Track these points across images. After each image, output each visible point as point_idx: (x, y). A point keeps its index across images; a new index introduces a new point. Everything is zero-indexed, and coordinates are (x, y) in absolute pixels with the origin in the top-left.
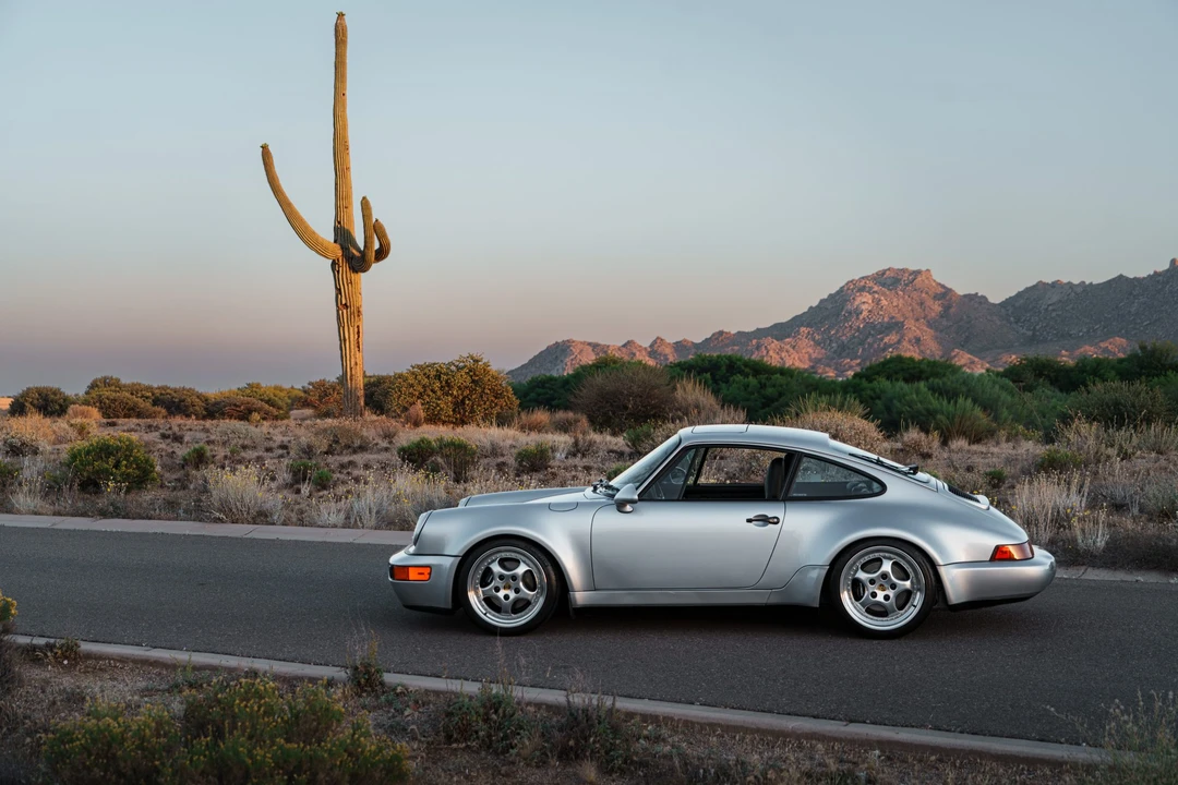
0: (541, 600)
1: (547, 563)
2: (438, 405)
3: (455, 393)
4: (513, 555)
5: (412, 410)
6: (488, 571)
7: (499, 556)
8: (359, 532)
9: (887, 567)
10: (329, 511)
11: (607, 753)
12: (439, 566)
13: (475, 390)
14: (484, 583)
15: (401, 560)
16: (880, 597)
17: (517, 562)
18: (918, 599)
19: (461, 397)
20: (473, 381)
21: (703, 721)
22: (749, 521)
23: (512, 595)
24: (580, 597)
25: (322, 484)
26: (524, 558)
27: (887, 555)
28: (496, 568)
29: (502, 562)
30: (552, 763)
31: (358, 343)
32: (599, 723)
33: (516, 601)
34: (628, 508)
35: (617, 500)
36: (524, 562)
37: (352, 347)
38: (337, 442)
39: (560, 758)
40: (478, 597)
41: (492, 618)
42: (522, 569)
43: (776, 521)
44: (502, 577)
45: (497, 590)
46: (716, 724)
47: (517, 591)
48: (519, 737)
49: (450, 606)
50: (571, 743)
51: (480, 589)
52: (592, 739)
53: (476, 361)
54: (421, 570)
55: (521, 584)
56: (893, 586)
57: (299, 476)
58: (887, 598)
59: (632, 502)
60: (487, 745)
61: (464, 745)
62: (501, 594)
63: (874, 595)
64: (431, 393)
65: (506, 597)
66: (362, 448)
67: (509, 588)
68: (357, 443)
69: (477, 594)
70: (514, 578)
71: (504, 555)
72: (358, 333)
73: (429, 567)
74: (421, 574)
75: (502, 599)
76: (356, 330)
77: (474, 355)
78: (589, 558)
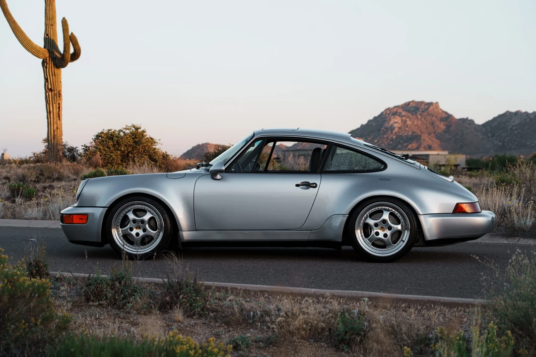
0: (161, 234)
1: (165, 212)
2: (111, 156)
3: (122, 149)
4: (143, 207)
5: (94, 159)
6: (126, 218)
7: (133, 207)
9: (386, 216)
10: (34, 212)
11: (191, 305)
12: (93, 214)
13: (136, 147)
14: (123, 225)
15: (69, 211)
16: (381, 236)
17: (145, 212)
18: (406, 236)
19: (126, 152)
20: (135, 142)
21: (255, 290)
22: (297, 185)
23: (141, 233)
24: (186, 235)
25: (29, 196)
26: (149, 209)
27: (387, 208)
28: (131, 216)
29: (135, 212)
30: (155, 312)
31: (59, 114)
32: (187, 287)
33: (143, 238)
34: (218, 177)
35: (212, 171)
36: (150, 212)
37: (55, 117)
38: (42, 175)
39: (160, 309)
40: (119, 235)
41: (129, 249)
42: (147, 217)
43: (314, 186)
44: (134, 221)
45: (131, 229)
46: (264, 291)
47: (144, 230)
48: (133, 297)
49: (100, 241)
50: (168, 298)
51: (120, 229)
52: (181, 297)
53: (137, 129)
54: (81, 217)
55: (147, 226)
56: (390, 228)
57: (15, 192)
58: (385, 235)
59: (220, 171)
60: (113, 303)
61: (97, 303)
62: (134, 232)
63: (377, 234)
64: (107, 149)
65: (137, 234)
66: (59, 179)
67: (140, 228)
68: (56, 175)
69: (118, 232)
70: (143, 222)
71: (136, 207)
72: (59, 108)
73: (86, 215)
74: (81, 219)
75: (135, 235)
76: (58, 105)
77: (136, 125)
78: (192, 209)
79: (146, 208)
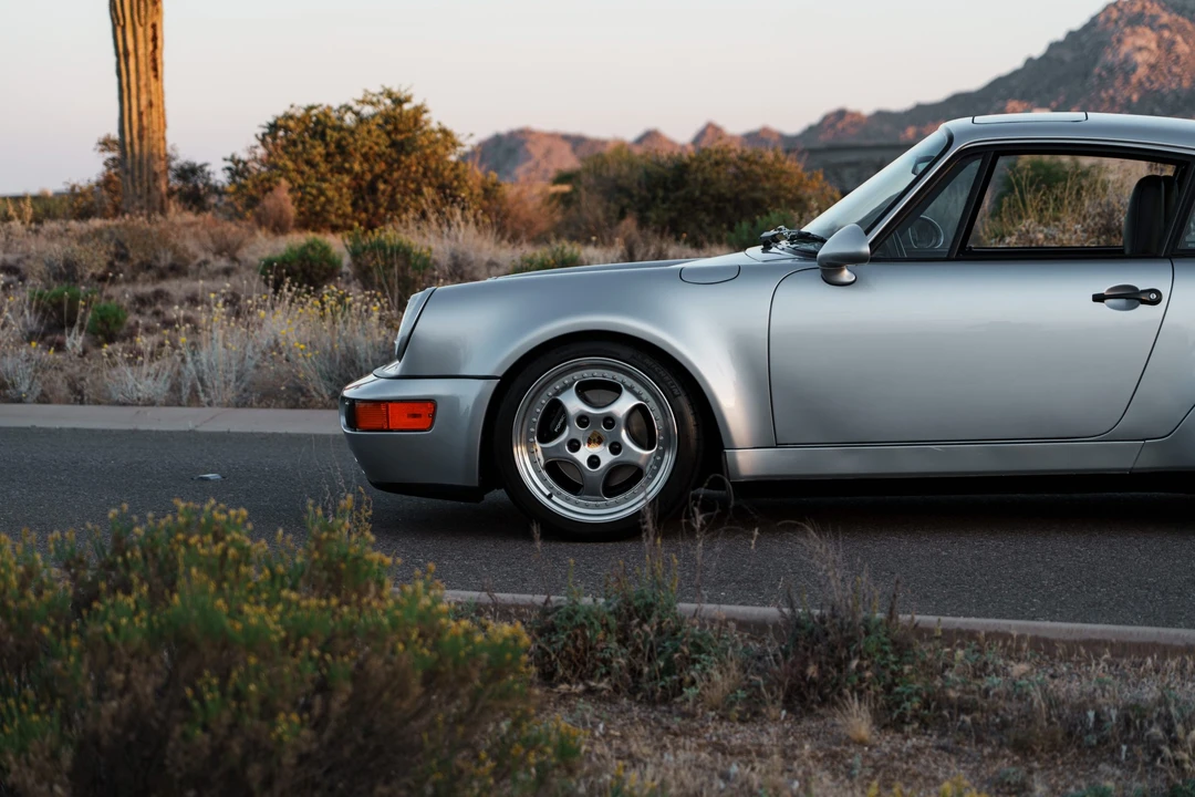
0: (669, 459)
1: (677, 390)
2: (321, 192)
3: (357, 167)
4: (608, 375)
5: (269, 202)
6: (556, 408)
7: (578, 376)
8: (207, 412)
10: (142, 380)
11: (888, 689)
12: (453, 401)
13: (398, 161)
14: (546, 434)
15: (369, 390)
17: (615, 390)
19: (368, 177)
20: (393, 144)
21: (1068, 637)
22: (1098, 298)
23: (606, 458)
24: (747, 460)
25: (107, 330)
26: (629, 381)
28: (574, 405)
29: (583, 390)
30: (773, 713)
31: (154, 60)
32: (867, 633)
33: (614, 469)
34: (846, 275)
35: (824, 258)
36: (630, 390)
37: (142, 68)
38: (123, 257)
39: (788, 704)
40: (534, 463)
41: (565, 506)
42: (623, 406)
43: (1152, 298)
44: (583, 420)
45: (574, 445)
46: (1098, 642)
47: (616, 448)
48: (698, 666)
49: (477, 485)
50: (812, 671)
51: (538, 446)
52: (854, 664)
53: (398, 102)
54: (418, 409)
55: (624, 434)
57: (54, 319)
59: (854, 259)
60: (631, 685)
61: (581, 687)
62: (582, 456)
64: (306, 168)
65: (594, 461)
66: (177, 270)
67: (599, 441)
68: (166, 258)
69: (531, 453)
70: (609, 421)
71: (587, 374)
72: (155, 39)
73: (430, 403)
74: (415, 416)
75: (585, 464)
76: (150, 32)
77: (395, 90)
78: (765, 381)
79: (619, 378)
